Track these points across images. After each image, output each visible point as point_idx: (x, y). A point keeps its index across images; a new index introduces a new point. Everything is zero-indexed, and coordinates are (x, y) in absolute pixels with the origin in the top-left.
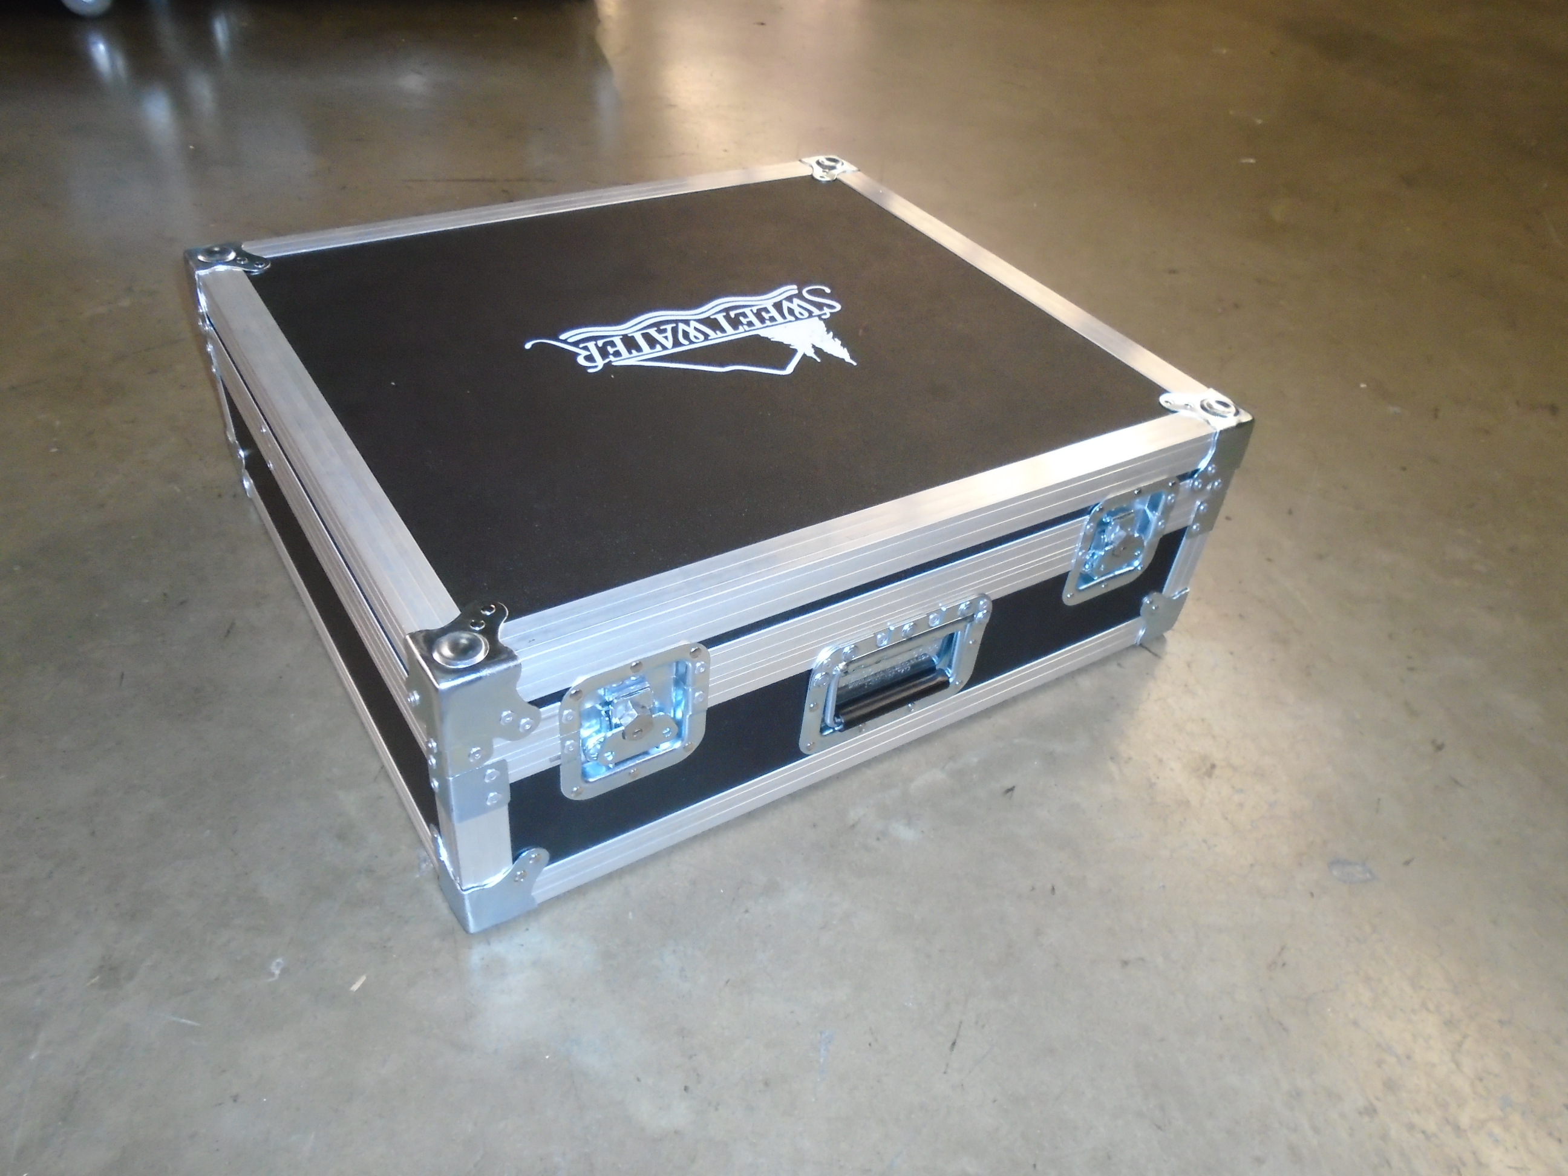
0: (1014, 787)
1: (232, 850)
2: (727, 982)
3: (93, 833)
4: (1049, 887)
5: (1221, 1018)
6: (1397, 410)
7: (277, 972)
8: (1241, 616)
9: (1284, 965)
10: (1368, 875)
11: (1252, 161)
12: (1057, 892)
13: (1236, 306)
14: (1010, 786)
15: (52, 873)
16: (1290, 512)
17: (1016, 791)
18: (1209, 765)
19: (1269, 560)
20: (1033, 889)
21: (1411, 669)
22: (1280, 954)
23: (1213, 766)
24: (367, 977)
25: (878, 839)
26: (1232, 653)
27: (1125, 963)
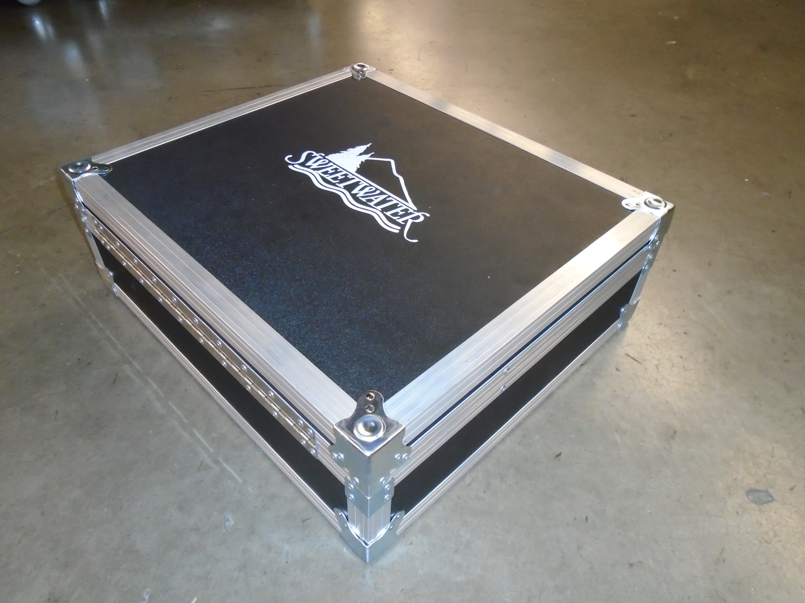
0: (561, 453)
1: (120, 520)
2: (402, 591)
3: (43, 514)
4: (584, 517)
5: (689, 598)
6: (767, 194)
7: (147, 598)
8: (685, 333)
9: (724, 561)
10: (770, 499)
11: (674, 42)
12: (589, 520)
13: (671, 135)
14: (559, 453)
15: (20, 540)
16: (710, 265)
17: (562, 457)
18: (672, 432)
19: (700, 296)
20: (575, 519)
21: (786, 361)
22: (721, 553)
23: (675, 432)
24: (198, 598)
25: (484, 492)
26: (681, 357)
27: (631, 565)
